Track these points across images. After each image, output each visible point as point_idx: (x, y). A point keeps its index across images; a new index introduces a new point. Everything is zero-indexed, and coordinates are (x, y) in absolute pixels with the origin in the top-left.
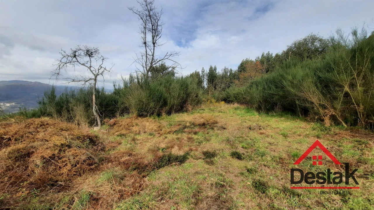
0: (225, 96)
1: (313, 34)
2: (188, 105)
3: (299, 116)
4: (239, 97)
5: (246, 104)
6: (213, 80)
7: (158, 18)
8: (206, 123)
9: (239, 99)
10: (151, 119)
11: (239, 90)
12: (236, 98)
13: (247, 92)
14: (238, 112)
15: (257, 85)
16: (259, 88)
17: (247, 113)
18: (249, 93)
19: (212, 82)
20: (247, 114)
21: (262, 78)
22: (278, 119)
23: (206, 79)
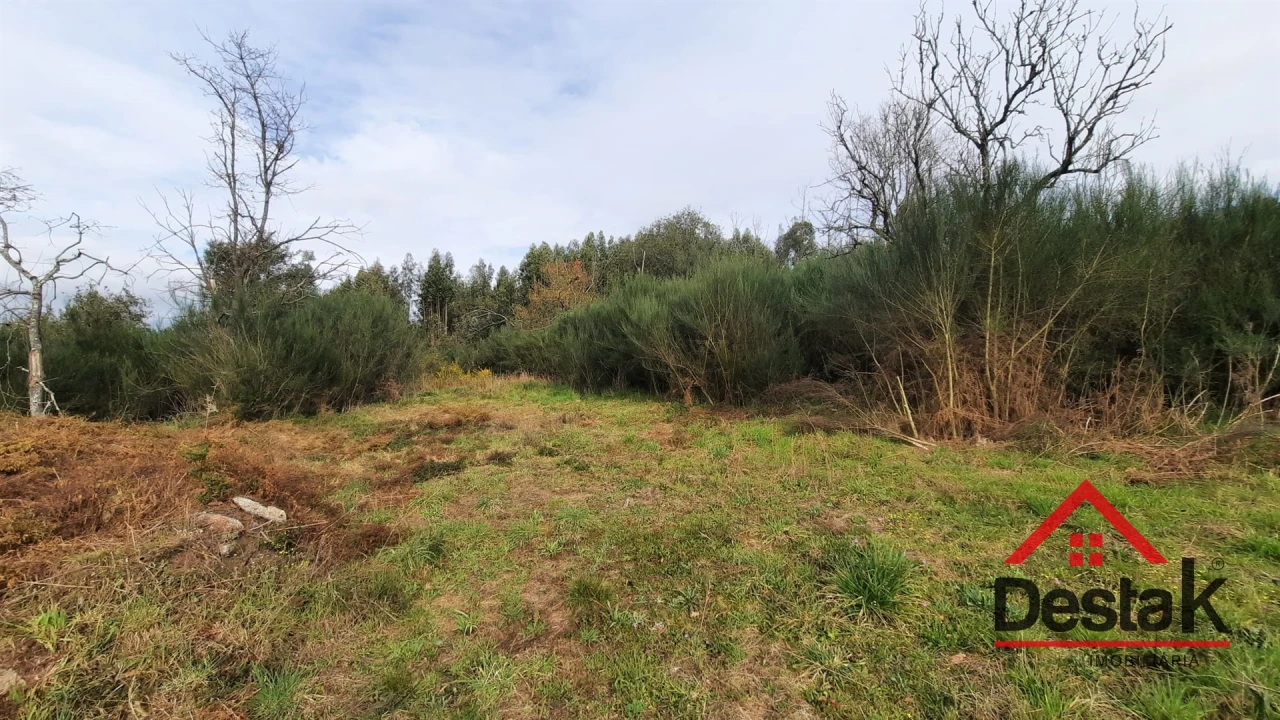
0: (489, 353)
1: (691, 209)
2: (387, 380)
3: (654, 394)
4: (531, 355)
5: (550, 374)
6: (443, 299)
7: (292, 113)
8: (464, 421)
9: (532, 362)
10: (288, 424)
11: (530, 335)
12: (523, 357)
13: (553, 343)
14: (534, 394)
15: (576, 328)
16: (581, 335)
17: (555, 395)
18: (558, 345)
19: (438, 307)
20: (554, 399)
21: (587, 310)
22: (618, 402)
23: (419, 296)
